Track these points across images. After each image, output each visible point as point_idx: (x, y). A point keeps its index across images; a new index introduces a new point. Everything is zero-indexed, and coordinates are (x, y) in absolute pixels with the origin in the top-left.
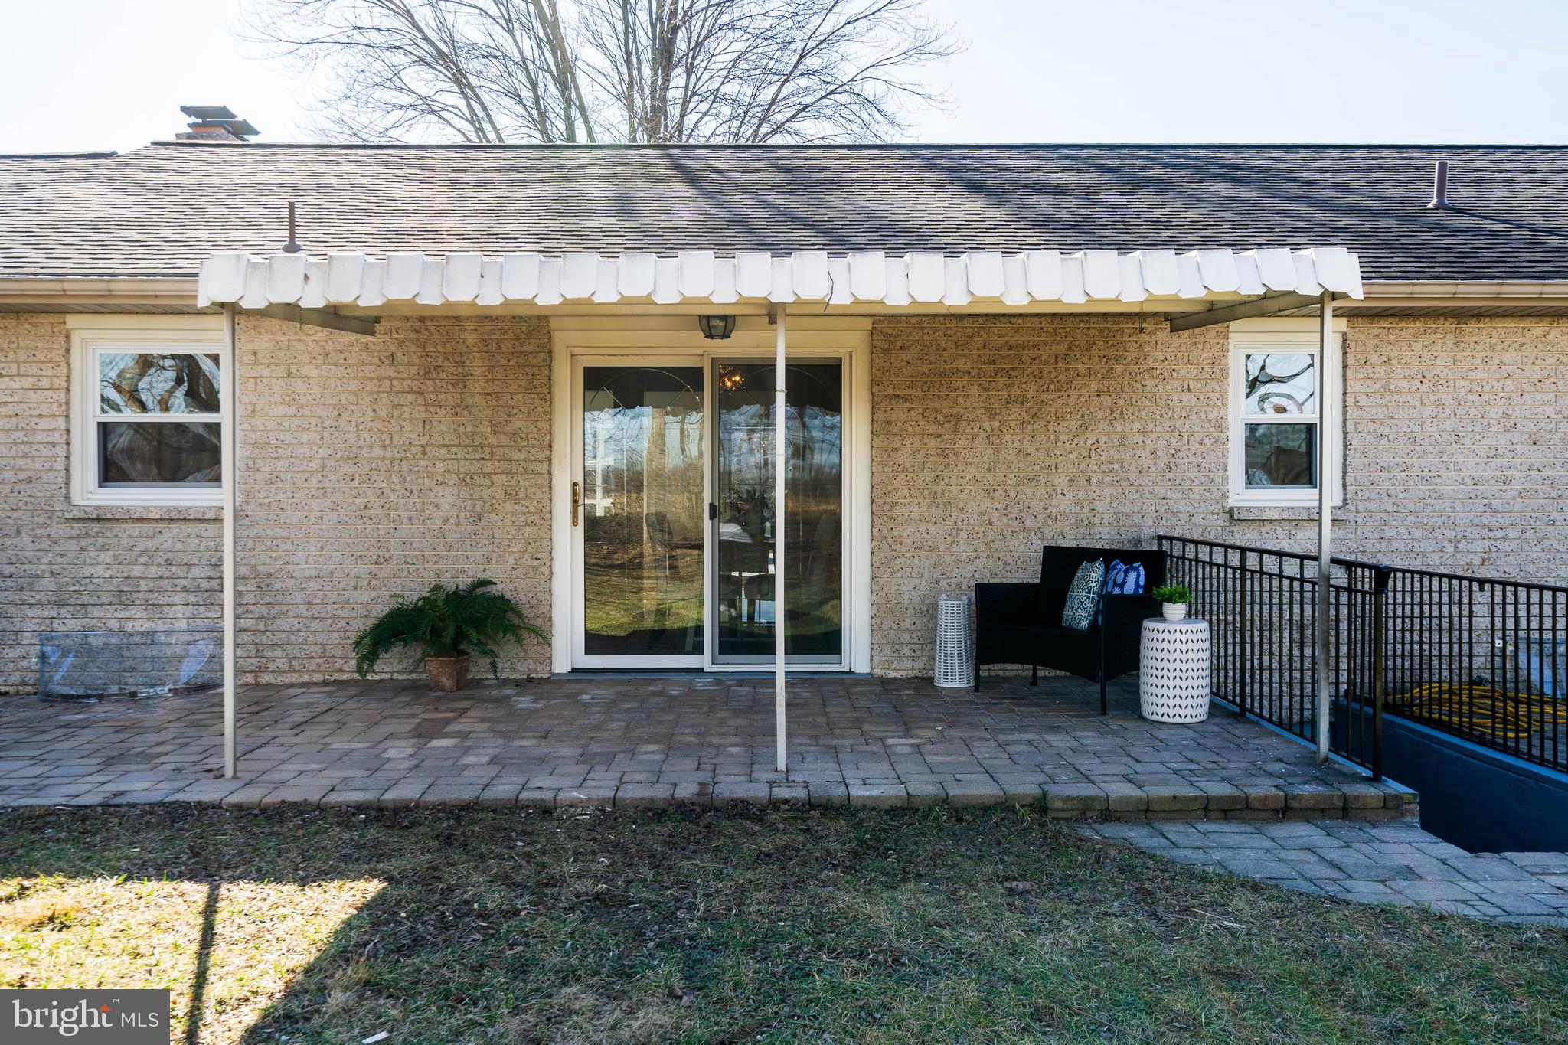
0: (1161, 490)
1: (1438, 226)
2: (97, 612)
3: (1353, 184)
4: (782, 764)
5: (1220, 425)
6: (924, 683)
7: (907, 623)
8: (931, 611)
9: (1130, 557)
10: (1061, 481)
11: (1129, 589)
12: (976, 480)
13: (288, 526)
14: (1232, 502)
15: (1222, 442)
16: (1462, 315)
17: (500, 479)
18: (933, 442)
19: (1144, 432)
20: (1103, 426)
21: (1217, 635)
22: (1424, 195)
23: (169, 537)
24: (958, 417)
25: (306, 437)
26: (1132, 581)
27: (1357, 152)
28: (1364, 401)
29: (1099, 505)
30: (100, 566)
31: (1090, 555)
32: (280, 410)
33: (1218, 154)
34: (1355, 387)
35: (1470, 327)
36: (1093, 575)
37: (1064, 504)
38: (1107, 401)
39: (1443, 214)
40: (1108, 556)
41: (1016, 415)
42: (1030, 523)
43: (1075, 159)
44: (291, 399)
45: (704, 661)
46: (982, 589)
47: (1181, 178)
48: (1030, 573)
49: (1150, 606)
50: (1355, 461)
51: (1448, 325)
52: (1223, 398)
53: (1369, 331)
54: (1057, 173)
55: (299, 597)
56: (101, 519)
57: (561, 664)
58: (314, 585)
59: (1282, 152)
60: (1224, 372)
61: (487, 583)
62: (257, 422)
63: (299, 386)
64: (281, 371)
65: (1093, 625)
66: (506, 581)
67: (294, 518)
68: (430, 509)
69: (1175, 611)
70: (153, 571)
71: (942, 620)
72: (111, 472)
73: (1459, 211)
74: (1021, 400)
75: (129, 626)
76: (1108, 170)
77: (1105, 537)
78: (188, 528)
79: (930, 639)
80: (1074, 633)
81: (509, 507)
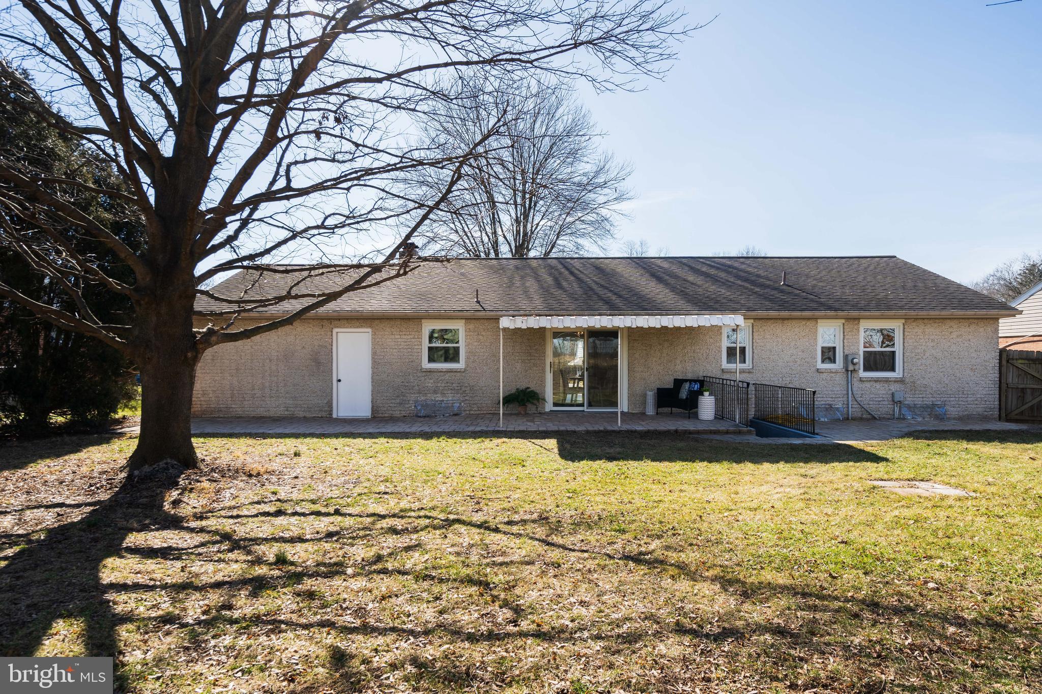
0: (704, 364)
1: (782, 291)
2: (429, 395)
3: (763, 274)
4: (619, 425)
5: (720, 347)
6: (643, 414)
7: (638, 399)
8: (645, 396)
9: (695, 381)
10: (678, 362)
11: (696, 389)
12: (656, 361)
13: (478, 373)
14: (723, 367)
15: (720, 352)
16: (784, 319)
17: (533, 361)
18: (644, 352)
19: (700, 349)
20: (689, 347)
21: (716, 400)
22: (779, 281)
23: (447, 376)
24: (651, 345)
25: (482, 350)
26: (696, 387)
27: (767, 260)
28: (758, 341)
29: (688, 368)
30: (430, 384)
31: (686, 381)
32: (476, 344)
33: (724, 261)
34: (755, 337)
35: (786, 322)
36: (687, 386)
37: (679, 367)
38: (690, 341)
39: (784, 287)
40: (691, 381)
41: (666, 344)
42: (670, 373)
43: (681, 262)
44: (479, 341)
45: (585, 408)
46: (658, 389)
47: (713, 272)
48: (671, 386)
49: (700, 393)
50: (756, 357)
51: (780, 321)
52: (721, 340)
53: (759, 323)
54: (675, 269)
55: (481, 392)
56: (430, 371)
57: (547, 409)
58: (484, 388)
59: (744, 260)
60: (721, 333)
61: (528, 388)
62: (470, 346)
63: (481, 337)
64: (476, 333)
65: (687, 398)
66: (533, 387)
67: (479, 371)
68: (514, 369)
69: (706, 394)
70: (443, 385)
71: (648, 397)
72: (431, 360)
73: (789, 286)
74: (667, 341)
75: (437, 399)
76: (691, 268)
77: (690, 376)
78: (452, 374)
79: (644, 403)
80: (682, 400)
81: (535, 368)
